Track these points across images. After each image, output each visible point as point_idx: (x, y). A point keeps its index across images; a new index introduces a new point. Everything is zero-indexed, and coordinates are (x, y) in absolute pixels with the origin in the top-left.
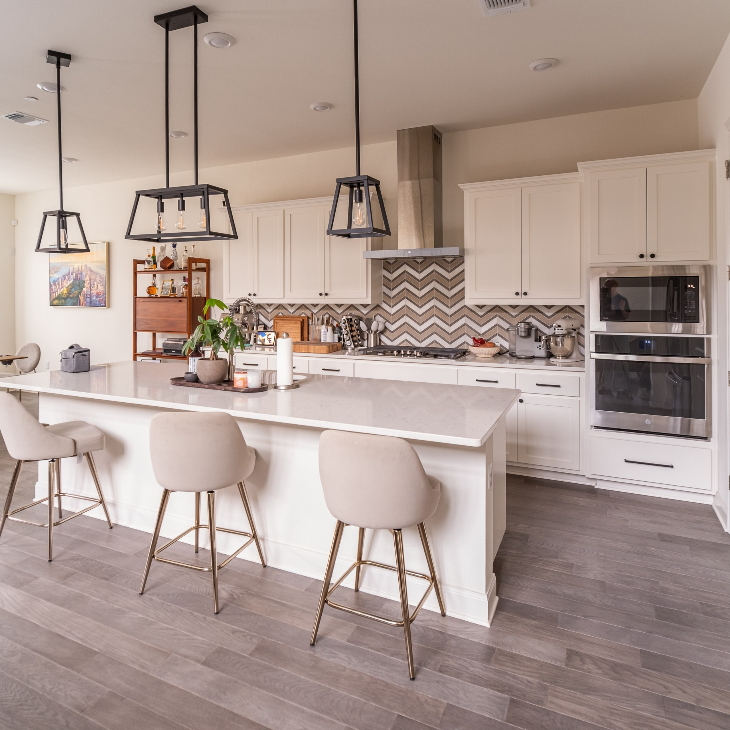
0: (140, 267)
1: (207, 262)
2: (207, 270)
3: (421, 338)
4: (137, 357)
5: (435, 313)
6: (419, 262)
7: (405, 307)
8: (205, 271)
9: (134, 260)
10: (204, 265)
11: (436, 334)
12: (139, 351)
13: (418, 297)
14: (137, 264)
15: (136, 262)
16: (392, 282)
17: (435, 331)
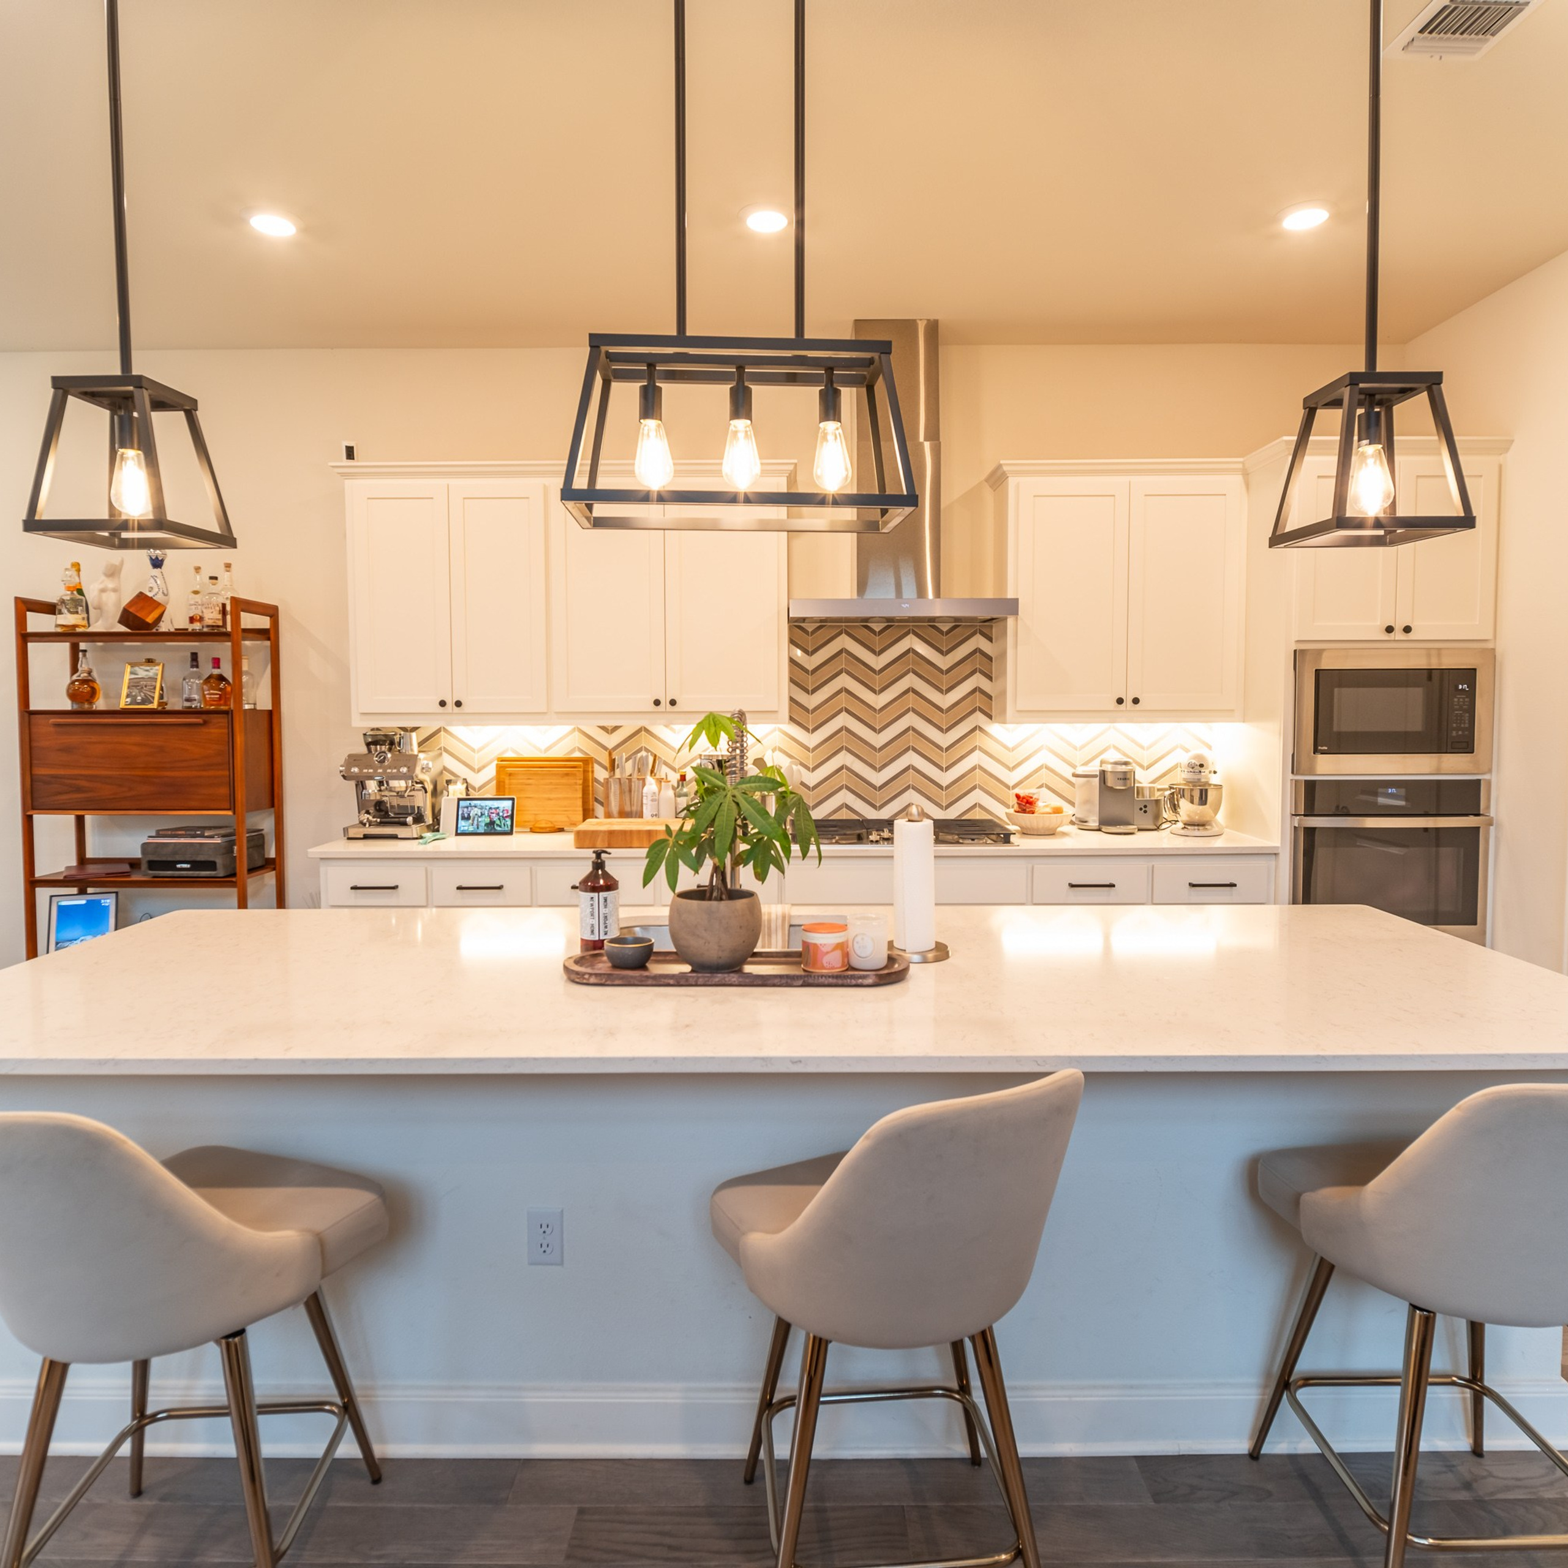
0: (37, 622)
1: (272, 612)
2: (269, 635)
3: (879, 798)
4: (38, 890)
5: (911, 744)
6: (877, 630)
7: (844, 731)
8: (269, 639)
9: (17, 599)
10: (264, 622)
11: (914, 788)
12: (40, 872)
13: (874, 710)
14: (28, 613)
15: (25, 606)
16: (812, 674)
17: (911, 783)
